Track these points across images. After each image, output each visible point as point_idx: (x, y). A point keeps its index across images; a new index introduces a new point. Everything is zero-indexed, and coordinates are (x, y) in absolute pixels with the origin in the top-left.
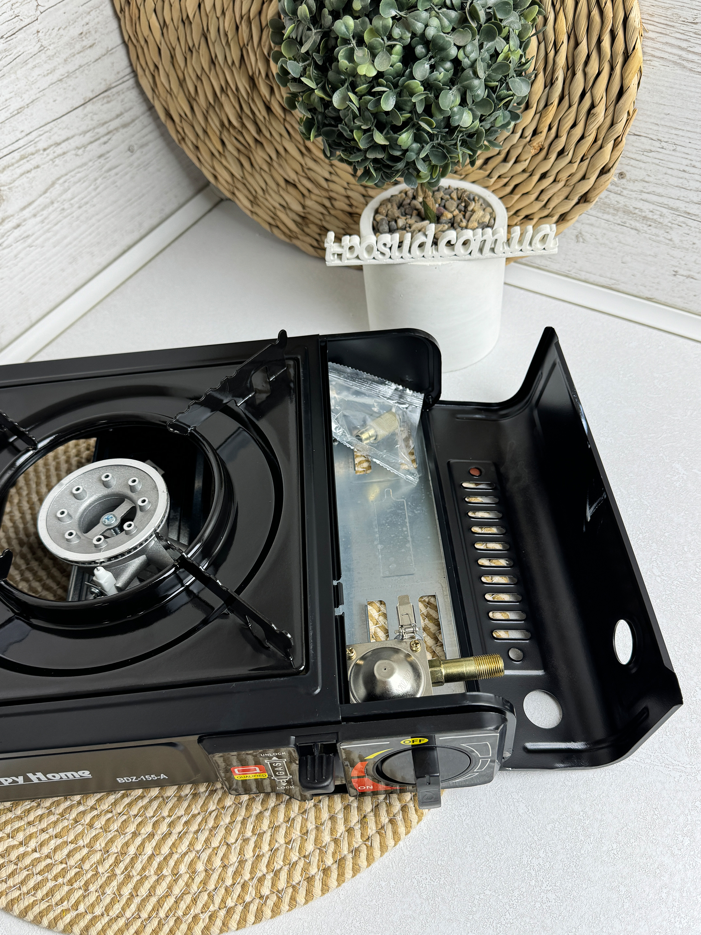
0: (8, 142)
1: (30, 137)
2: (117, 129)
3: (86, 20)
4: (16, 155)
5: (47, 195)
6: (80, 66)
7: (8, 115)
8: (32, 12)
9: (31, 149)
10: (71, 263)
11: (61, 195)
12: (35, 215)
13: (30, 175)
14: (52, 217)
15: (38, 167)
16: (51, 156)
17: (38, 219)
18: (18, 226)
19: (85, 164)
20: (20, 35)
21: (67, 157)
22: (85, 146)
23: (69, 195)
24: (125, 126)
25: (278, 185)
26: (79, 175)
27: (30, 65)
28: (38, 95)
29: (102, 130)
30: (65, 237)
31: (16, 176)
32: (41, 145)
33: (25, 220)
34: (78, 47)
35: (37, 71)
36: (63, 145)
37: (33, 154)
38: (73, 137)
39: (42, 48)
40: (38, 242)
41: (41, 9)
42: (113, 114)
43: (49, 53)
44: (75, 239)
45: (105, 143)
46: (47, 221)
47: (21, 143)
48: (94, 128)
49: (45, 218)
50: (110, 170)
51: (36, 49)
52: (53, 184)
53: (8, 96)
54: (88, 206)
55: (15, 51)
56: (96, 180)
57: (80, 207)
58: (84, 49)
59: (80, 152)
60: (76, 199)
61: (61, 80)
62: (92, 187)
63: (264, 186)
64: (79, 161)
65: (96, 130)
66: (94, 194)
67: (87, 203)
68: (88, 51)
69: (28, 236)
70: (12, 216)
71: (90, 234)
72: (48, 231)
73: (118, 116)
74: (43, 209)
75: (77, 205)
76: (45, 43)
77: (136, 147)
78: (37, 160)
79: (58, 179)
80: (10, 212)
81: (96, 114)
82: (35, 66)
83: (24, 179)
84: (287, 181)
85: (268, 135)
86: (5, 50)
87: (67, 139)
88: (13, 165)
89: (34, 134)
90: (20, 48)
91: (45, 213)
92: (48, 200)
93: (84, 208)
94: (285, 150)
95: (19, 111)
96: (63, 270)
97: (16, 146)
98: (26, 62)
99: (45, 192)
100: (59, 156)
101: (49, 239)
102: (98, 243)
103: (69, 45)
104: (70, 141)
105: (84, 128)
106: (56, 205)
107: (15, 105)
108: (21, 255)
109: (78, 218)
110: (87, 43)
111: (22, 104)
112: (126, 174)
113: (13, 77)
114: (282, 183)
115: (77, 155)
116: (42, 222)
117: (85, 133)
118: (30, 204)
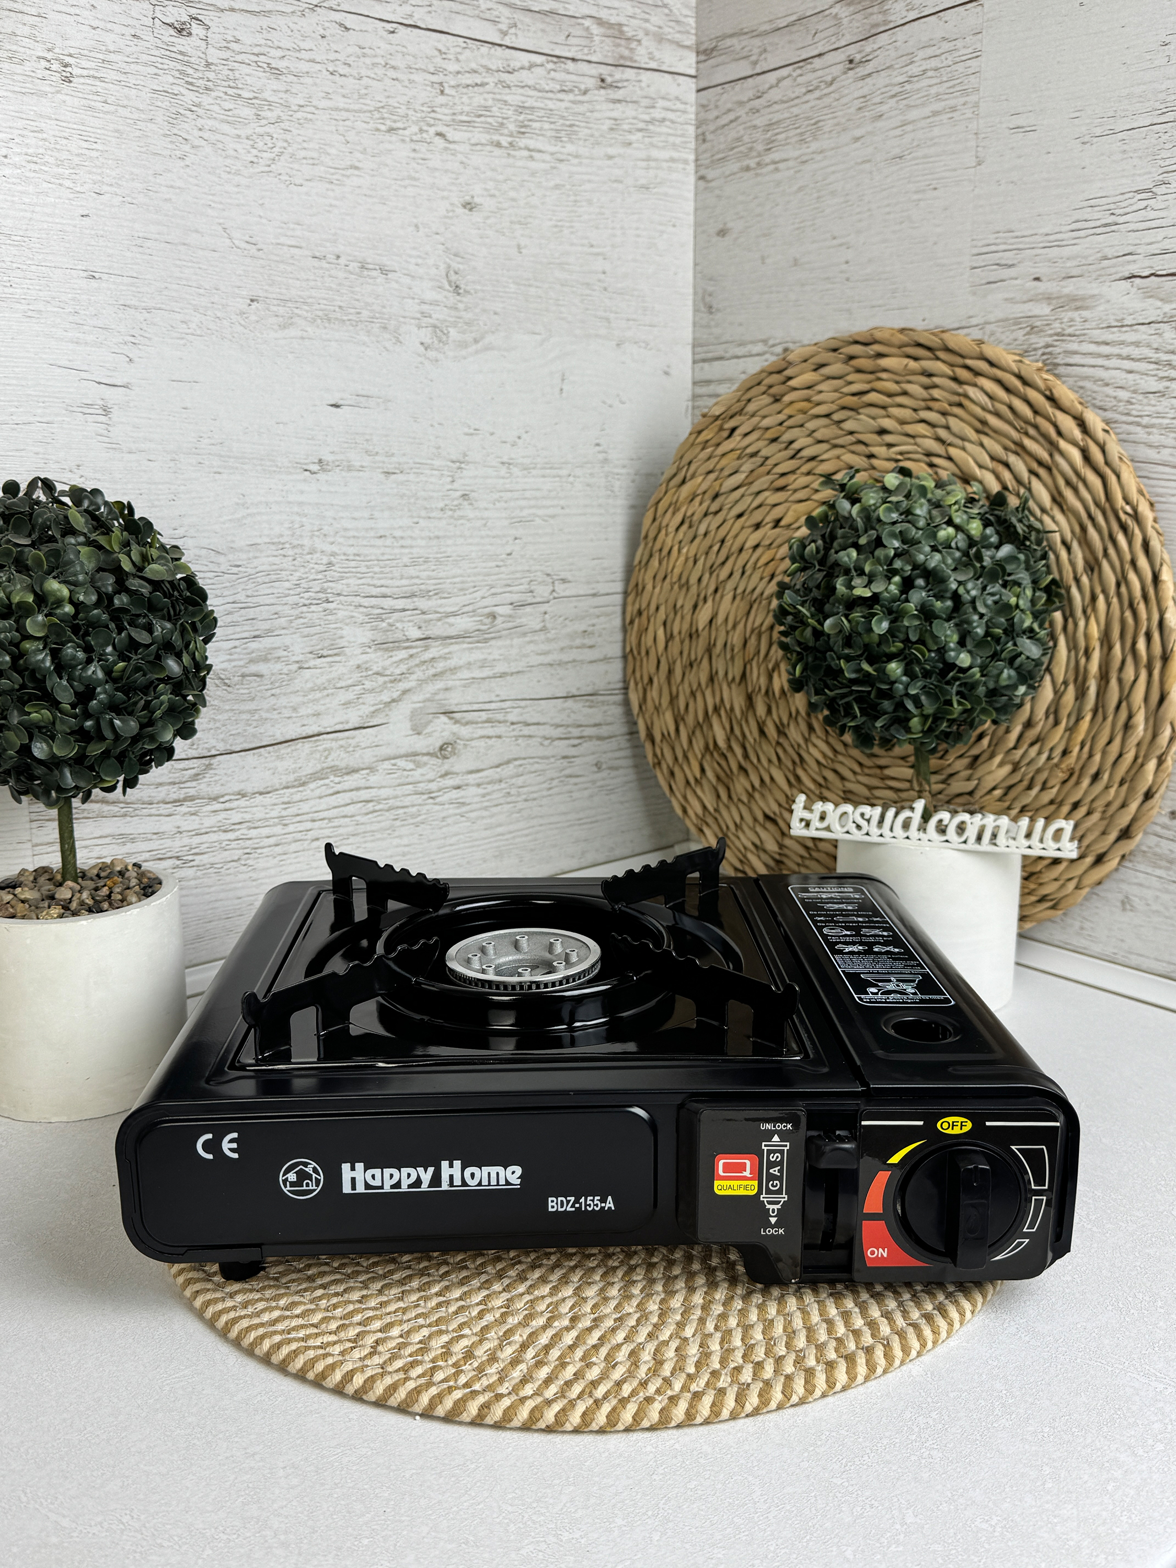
0: (481, 700)
1: (503, 705)
2: (590, 738)
3: (594, 621)
4: (484, 716)
5: (498, 770)
6: (574, 661)
7: (490, 673)
8: (546, 594)
9: (500, 717)
10: (495, 857)
11: (512, 777)
12: (478, 785)
13: (490, 742)
14: (494, 796)
15: (499, 737)
16: (515, 733)
17: (480, 791)
18: (458, 787)
19: (547, 758)
20: (528, 609)
21: (532, 742)
22: (553, 739)
23: (520, 781)
24: (600, 738)
25: (755, 820)
26: (537, 767)
27: (527, 639)
28: (524, 669)
29: (576, 732)
30: (500, 825)
31: (475, 736)
32: (512, 717)
33: (467, 785)
34: (578, 642)
35: (532, 647)
36: (532, 727)
37: (500, 722)
38: (544, 724)
39: (544, 629)
40: (473, 815)
41: (555, 595)
42: (592, 721)
43: (549, 635)
44: (510, 832)
45: (574, 746)
46: (488, 798)
47: (493, 706)
48: (568, 726)
49: (488, 794)
50: (570, 776)
51: (538, 627)
52: (508, 762)
53: (497, 657)
54: (535, 803)
55: (518, 621)
56: (552, 779)
57: (526, 800)
58: (582, 646)
59: (546, 742)
60: (525, 790)
61: (551, 665)
62: (546, 785)
63: (738, 820)
64: (542, 752)
65: (570, 729)
66: (545, 793)
67: (534, 799)
68: (586, 650)
69: (463, 804)
70: (457, 774)
71: (527, 835)
72: (486, 808)
73: (595, 725)
74: (489, 783)
75: (524, 797)
76: (549, 625)
77: (604, 766)
78: (501, 729)
79: (516, 759)
80: (455, 769)
81: (574, 712)
82: (531, 642)
83: (482, 743)
84: (767, 817)
85: (755, 761)
86: (510, 616)
87: (538, 724)
88: (477, 723)
89: (508, 704)
90: (524, 620)
91: (490, 788)
92: (497, 777)
93: (529, 804)
94: (772, 779)
95: (503, 675)
96: (485, 861)
97: (487, 706)
98: (524, 634)
99: (497, 766)
100: (524, 736)
101: (483, 818)
102: (532, 850)
103: (572, 636)
104: (541, 727)
105: (557, 721)
106: (503, 785)
107: (501, 668)
108: (449, 821)
109: (520, 811)
110: (588, 642)
111: (507, 670)
112: (586, 789)
113: (508, 642)
114: (760, 817)
115: (542, 744)
116: (484, 796)
117: (558, 726)
118: (478, 771)
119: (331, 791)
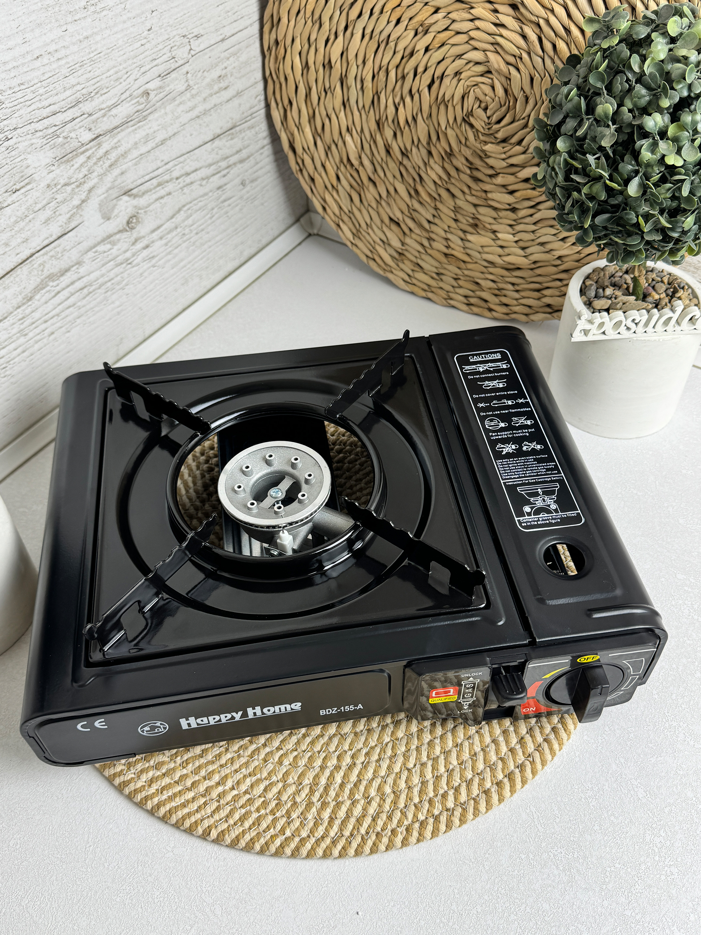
0: (150, 169)
1: (167, 167)
2: (235, 164)
3: (225, 65)
4: (155, 182)
5: (173, 220)
6: (215, 105)
7: (154, 145)
8: (186, 55)
9: (167, 177)
10: (183, 284)
11: (184, 221)
12: (161, 238)
13: (162, 201)
14: (174, 241)
15: (170, 194)
16: (181, 185)
17: (164, 241)
18: (147, 247)
19: (206, 194)
20: (173, 75)
21: (194, 187)
22: (208, 178)
23: (190, 221)
24: (242, 161)
26: (201, 204)
27: (177, 102)
28: (179, 129)
29: (223, 164)
30: (182, 260)
31: (151, 201)
32: (175, 174)
33: (153, 242)
34: (216, 88)
35: (182, 108)
36: (192, 175)
37: (167, 182)
38: (200, 168)
39: (189, 88)
40: (161, 262)
41: (193, 53)
42: (234, 150)
43: (194, 92)
44: (189, 262)
45: (224, 176)
46: (170, 244)
47: (160, 171)
48: (218, 162)
49: (169, 241)
50: (225, 201)
51: (184, 88)
52: (180, 210)
53: (156, 128)
54: (203, 232)
55: (167, 89)
56: (213, 209)
57: (197, 234)
58: (221, 90)
59: (204, 182)
60: (195, 226)
61: (198, 117)
62: (209, 216)
63: (368, 220)
64: (202, 191)
65: (220, 164)
66: (209, 222)
67: (203, 230)
68: (223, 93)
69: (153, 257)
70: (144, 237)
71: (201, 259)
72: (170, 253)
73: (238, 152)
74: (168, 233)
75: (195, 232)
76: (191, 83)
77: (247, 182)
78: (170, 187)
79: (184, 206)
80: (142, 234)
81: (221, 149)
82: (181, 103)
83: (158, 204)
84: (392, 219)
86: (160, 88)
87: (196, 170)
88: (151, 190)
89: (171, 164)
90: (172, 87)
91: (169, 236)
92: (173, 225)
93: (200, 235)
95: (163, 142)
96: (176, 290)
97: (156, 173)
98: (174, 99)
99: (172, 217)
100: (188, 185)
101: (169, 261)
102: (207, 268)
103: (210, 86)
104: (198, 172)
105: (210, 161)
106: (179, 230)
107: (160, 137)
108: (146, 274)
109: (194, 243)
110: (223, 85)
111: (166, 136)
112: (237, 205)
113: (163, 111)
114: (387, 221)
115: (201, 185)
116: (166, 244)
117: (210, 165)
118: (159, 228)
119: (53, 294)
